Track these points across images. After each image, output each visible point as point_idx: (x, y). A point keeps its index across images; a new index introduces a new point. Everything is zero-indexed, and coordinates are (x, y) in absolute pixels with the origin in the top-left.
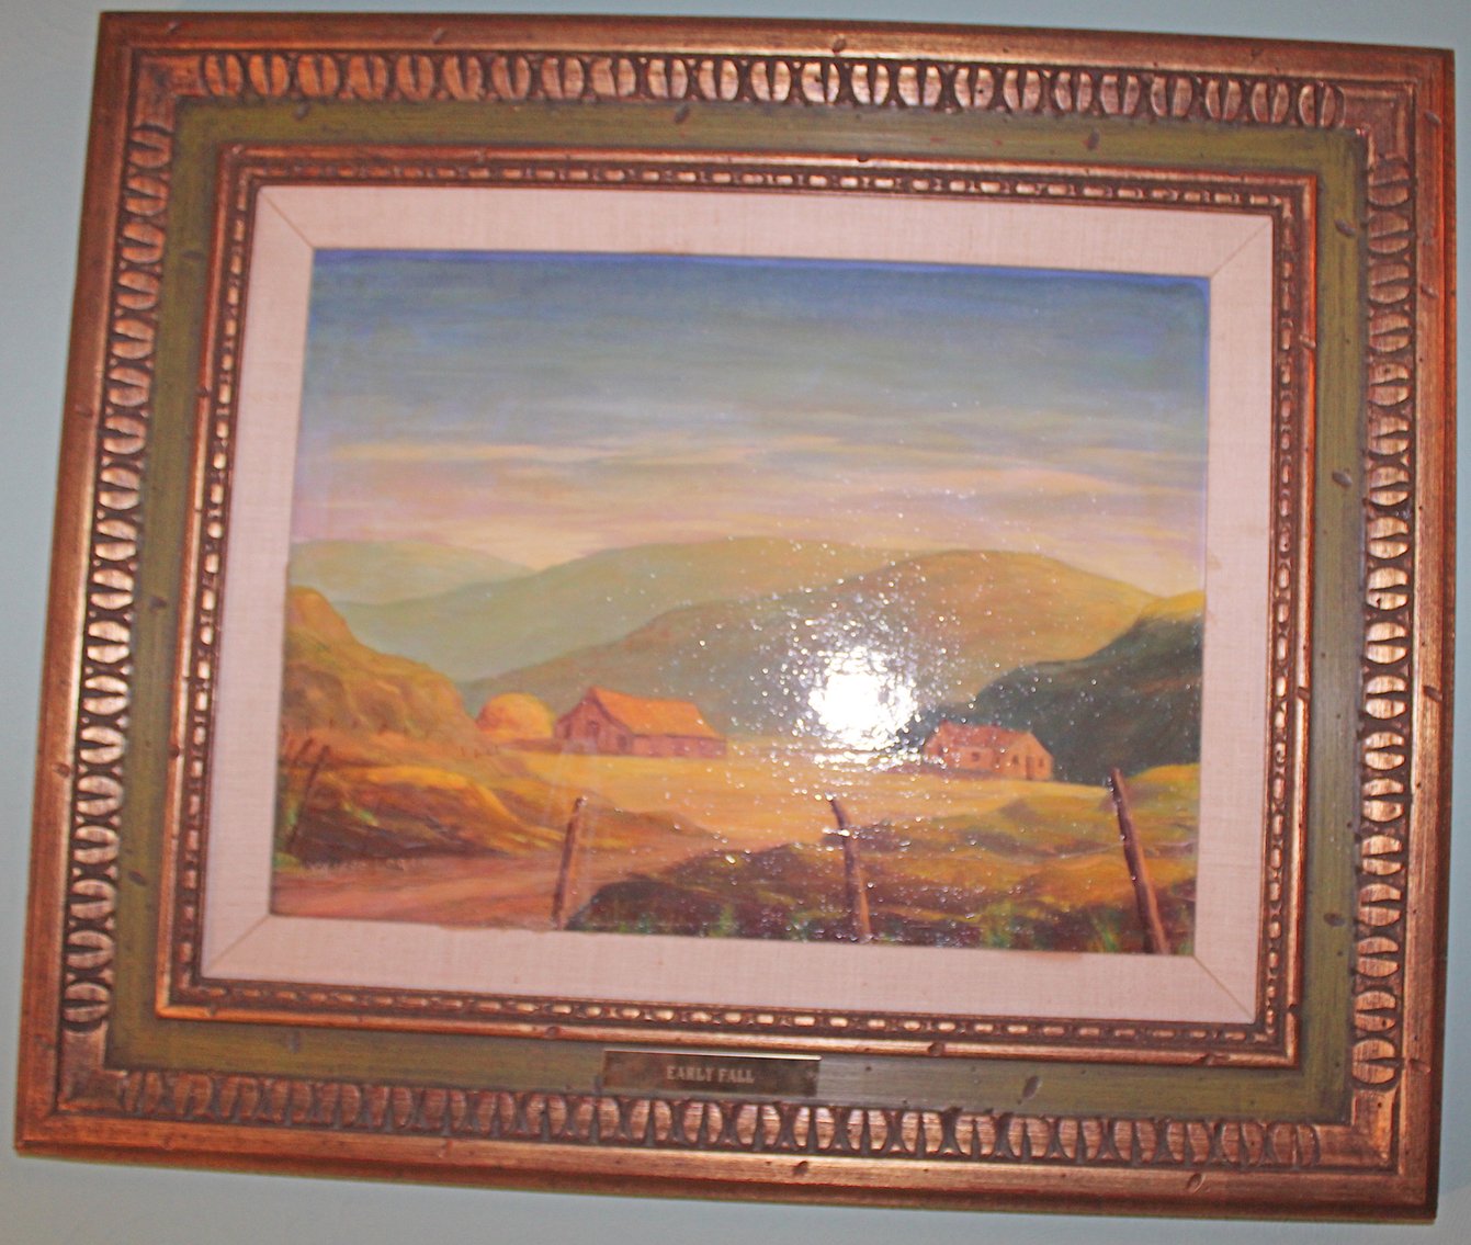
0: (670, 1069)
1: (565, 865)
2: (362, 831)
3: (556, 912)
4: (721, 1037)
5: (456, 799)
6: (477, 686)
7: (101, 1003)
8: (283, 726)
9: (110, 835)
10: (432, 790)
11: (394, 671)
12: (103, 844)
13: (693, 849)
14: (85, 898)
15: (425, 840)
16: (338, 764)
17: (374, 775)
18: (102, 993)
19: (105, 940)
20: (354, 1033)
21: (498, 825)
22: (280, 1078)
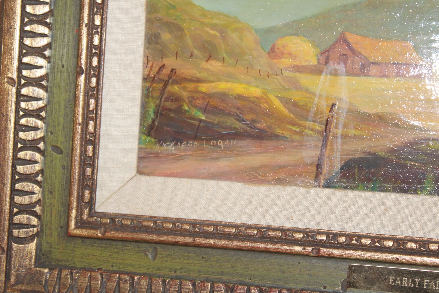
0: (391, 278)
1: (324, 146)
2: (196, 123)
3: (317, 177)
4: (425, 259)
5: (253, 102)
6: (270, 31)
7: (34, 226)
8: (147, 57)
9: (40, 123)
10: (240, 97)
11: (215, 21)
12: (36, 128)
13: (407, 137)
14: (25, 162)
15: (235, 128)
16: (181, 81)
17: (203, 88)
18: (34, 221)
19: (36, 188)
20: (190, 249)
21: (281, 120)
22: (144, 275)
